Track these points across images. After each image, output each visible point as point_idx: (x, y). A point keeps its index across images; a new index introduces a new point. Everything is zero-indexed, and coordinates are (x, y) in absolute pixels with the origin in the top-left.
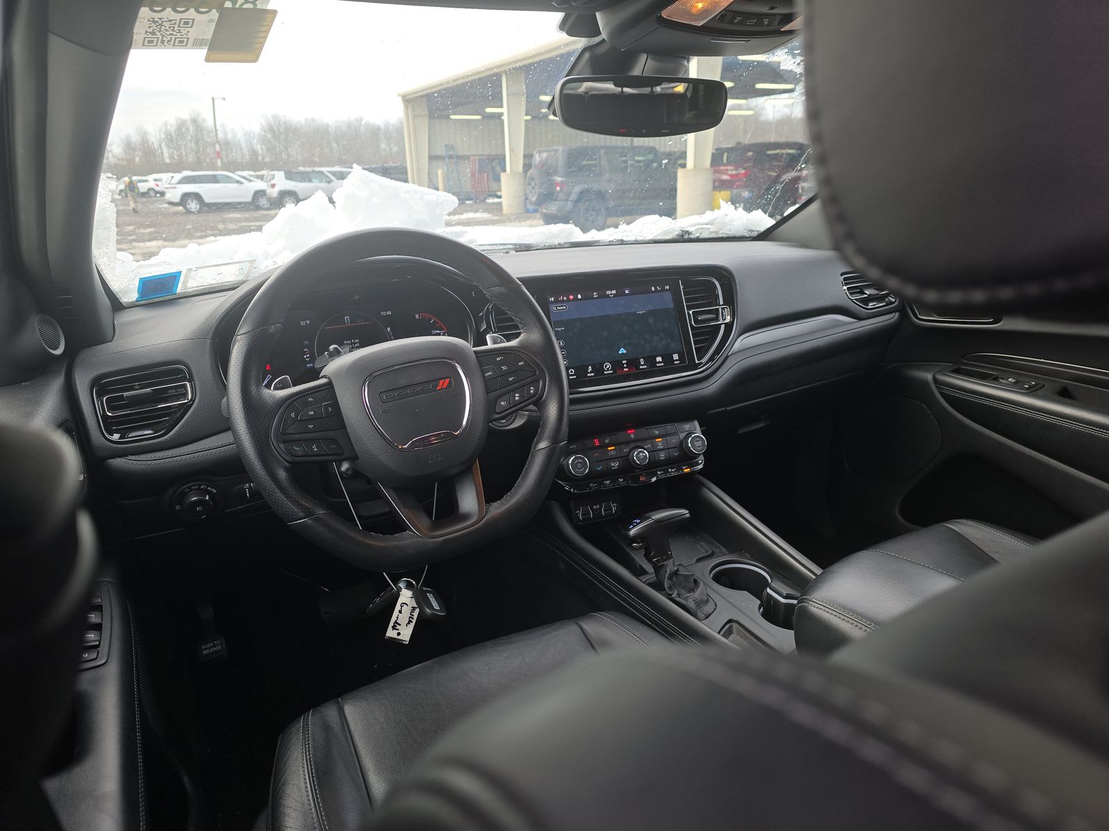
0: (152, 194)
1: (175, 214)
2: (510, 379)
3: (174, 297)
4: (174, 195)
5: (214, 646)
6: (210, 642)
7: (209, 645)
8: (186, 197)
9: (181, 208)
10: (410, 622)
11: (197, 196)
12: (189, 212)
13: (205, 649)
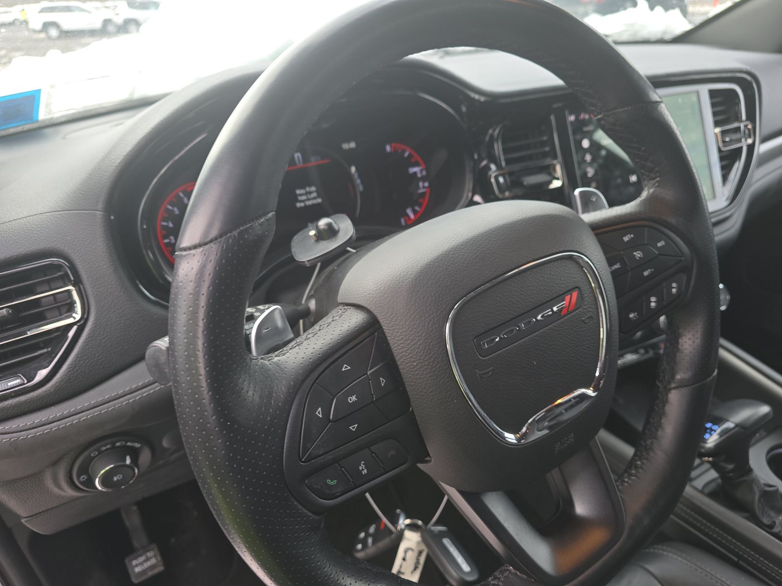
0: (17, 23)
1: (37, 40)
2: (646, 273)
3: (35, 125)
4: (36, 23)
5: (148, 559)
6: (141, 555)
7: (141, 559)
8: (46, 26)
9: (43, 35)
10: (416, 568)
11: (54, 24)
12: (50, 38)
13: (137, 566)
